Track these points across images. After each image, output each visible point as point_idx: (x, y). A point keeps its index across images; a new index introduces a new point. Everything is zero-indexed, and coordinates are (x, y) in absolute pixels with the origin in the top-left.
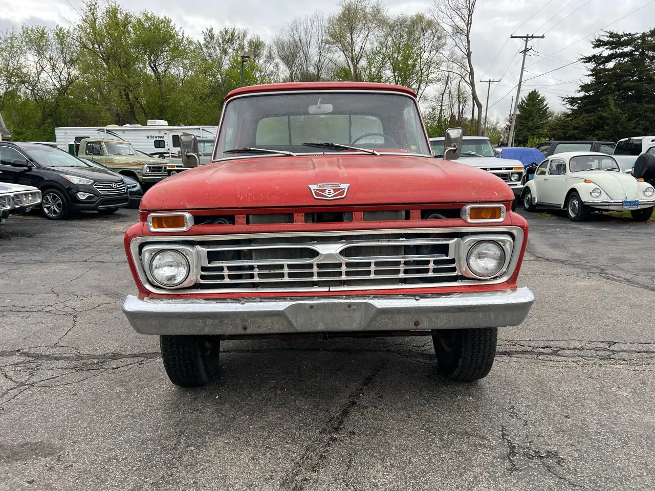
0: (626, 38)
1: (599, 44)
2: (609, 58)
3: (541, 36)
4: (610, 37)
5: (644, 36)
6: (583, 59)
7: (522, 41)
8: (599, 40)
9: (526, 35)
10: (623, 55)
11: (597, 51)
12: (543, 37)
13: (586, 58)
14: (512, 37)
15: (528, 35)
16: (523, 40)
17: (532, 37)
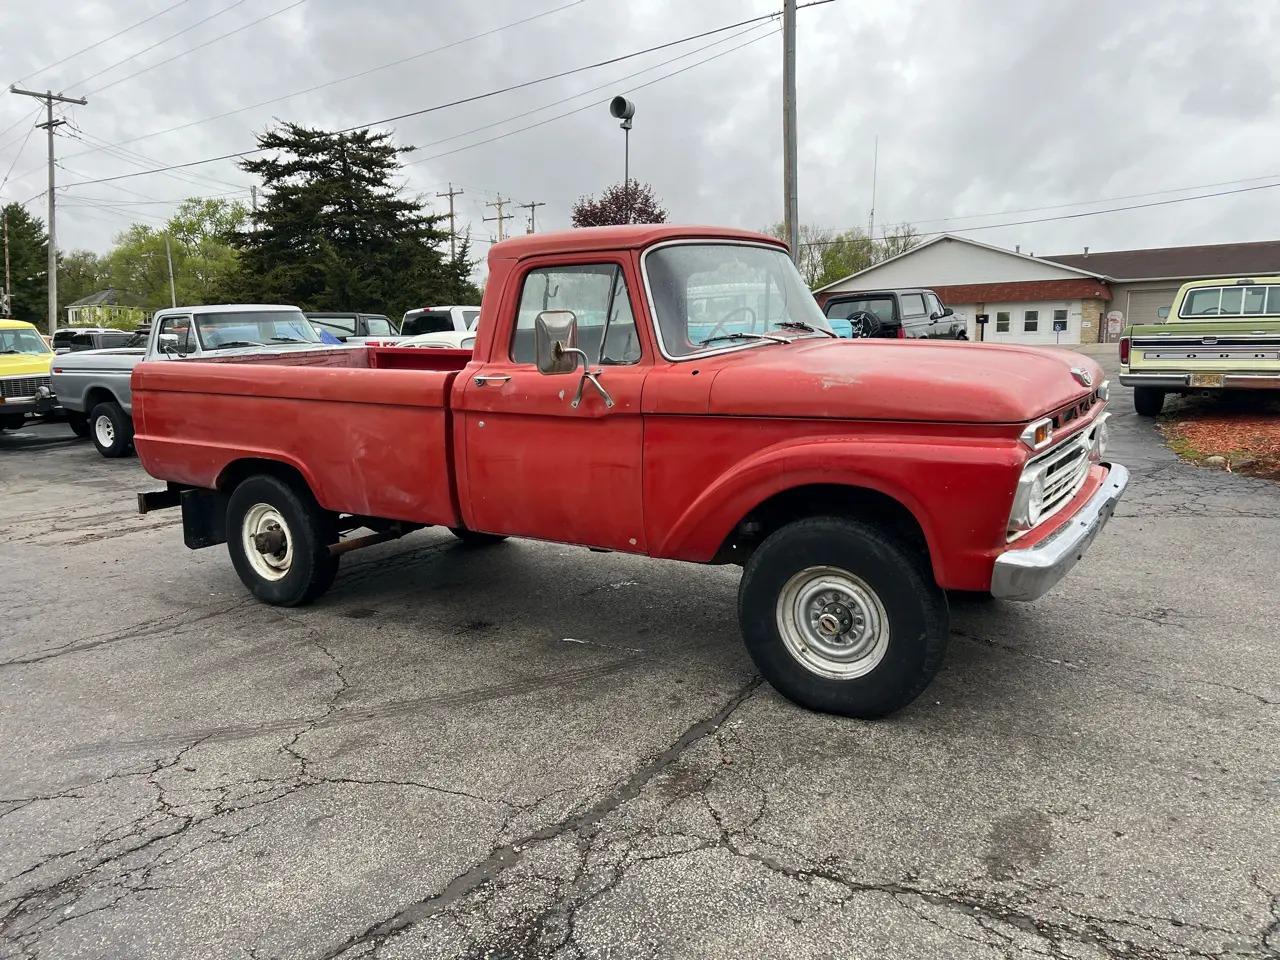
0: (317, 139)
1: (274, 141)
2: (290, 169)
3: (79, 99)
4: (294, 133)
5: (343, 141)
6: (245, 164)
7: (39, 105)
8: (272, 136)
9: (46, 93)
10: (311, 167)
11: (270, 155)
12: (83, 102)
13: (251, 163)
14: (15, 91)
15: (49, 92)
16: (42, 101)
17: (61, 99)
